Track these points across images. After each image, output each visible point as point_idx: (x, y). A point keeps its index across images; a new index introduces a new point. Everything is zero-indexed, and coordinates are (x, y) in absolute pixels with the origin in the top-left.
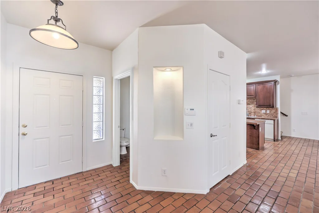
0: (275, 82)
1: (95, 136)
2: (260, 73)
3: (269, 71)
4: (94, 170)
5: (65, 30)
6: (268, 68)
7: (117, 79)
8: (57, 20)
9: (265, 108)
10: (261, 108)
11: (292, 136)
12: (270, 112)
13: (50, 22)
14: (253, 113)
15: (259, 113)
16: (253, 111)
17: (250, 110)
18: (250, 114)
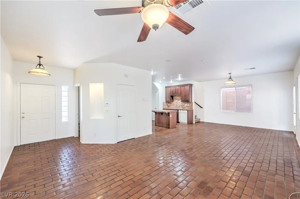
0: (191, 85)
1: (64, 120)
2: (178, 79)
3: (182, 79)
4: (63, 139)
5: (44, 69)
6: (182, 77)
7: (76, 87)
8: (40, 65)
9: (187, 103)
10: (185, 103)
11: (205, 121)
12: (189, 105)
13: (37, 67)
14: (181, 106)
15: (184, 106)
16: (181, 105)
17: (179, 104)
18: (179, 106)
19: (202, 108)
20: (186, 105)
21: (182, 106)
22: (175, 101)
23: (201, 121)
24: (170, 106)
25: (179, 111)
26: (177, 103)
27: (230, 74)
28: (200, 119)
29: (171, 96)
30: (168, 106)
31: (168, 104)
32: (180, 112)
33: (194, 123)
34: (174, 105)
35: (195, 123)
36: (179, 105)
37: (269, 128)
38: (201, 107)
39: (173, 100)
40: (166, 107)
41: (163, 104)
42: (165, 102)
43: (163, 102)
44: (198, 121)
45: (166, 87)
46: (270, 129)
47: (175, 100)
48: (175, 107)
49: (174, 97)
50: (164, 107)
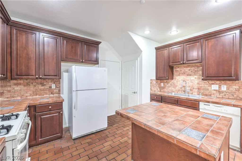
9: (218, 82)
16: (196, 86)
17: (191, 84)
20: (215, 87)
21: (199, 89)
22: (178, 78)
26: (186, 81)
29: (169, 66)
30: (161, 88)
31: (160, 84)
34: (175, 86)
36: (189, 87)
39: (173, 74)
40: (156, 89)
41: (151, 83)
42: (155, 79)
43: (151, 80)
45: (157, 49)
47: (179, 75)
48: (179, 90)
49: (177, 70)
50: (153, 88)
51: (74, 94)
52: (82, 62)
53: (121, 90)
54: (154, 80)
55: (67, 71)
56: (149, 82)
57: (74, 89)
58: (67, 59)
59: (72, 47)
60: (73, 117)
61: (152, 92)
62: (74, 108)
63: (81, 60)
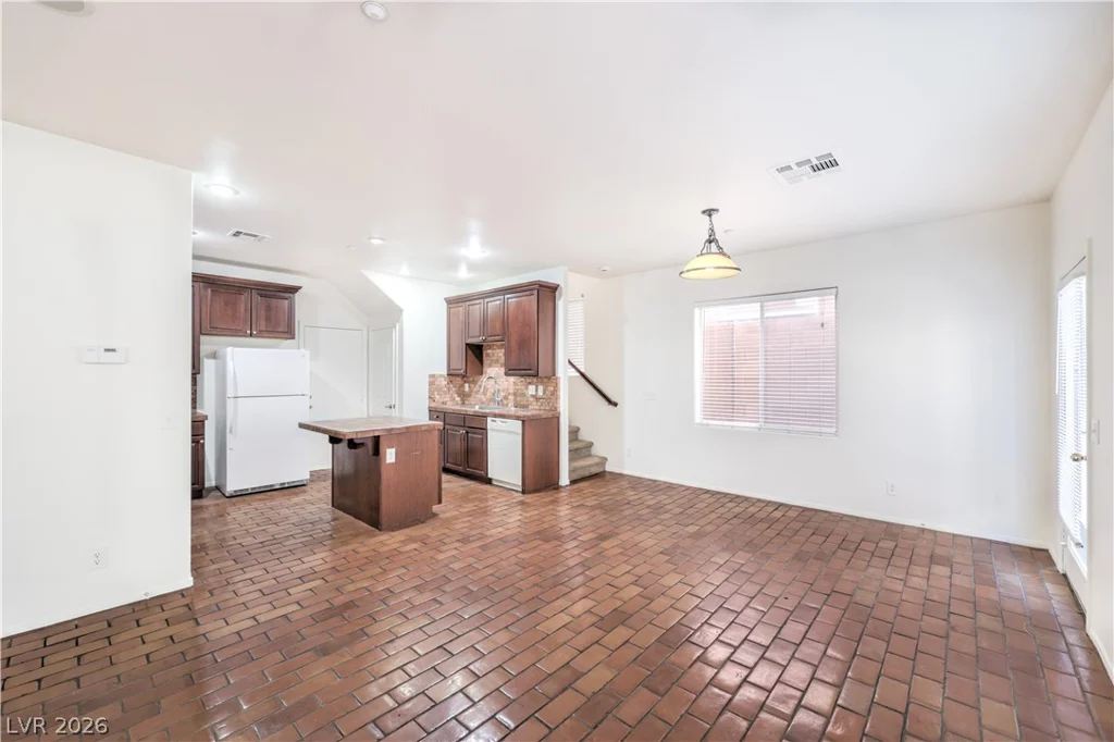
0: (551, 291)
9: (535, 380)
10: (526, 380)
12: (544, 392)
14: (511, 397)
15: (524, 395)
16: (512, 389)
18: (506, 398)
19: (616, 405)
20: (531, 390)
21: (515, 394)
22: (489, 371)
23: (609, 468)
24: (469, 395)
25: (489, 419)
26: (496, 379)
27: (709, 212)
28: (604, 460)
29: (468, 345)
30: (464, 396)
31: (462, 386)
32: (493, 430)
33: (564, 480)
34: (486, 389)
35: (573, 482)
36: (504, 390)
37: (917, 523)
38: (610, 402)
39: (482, 364)
40: (447, 398)
41: (431, 384)
42: (444, 373)
43: (432, 376)
44: (595, 470)
45: (450, 302)
46: (923, 530)
47: (490, 366)
49: (487, 352)
50: (437, 397)
51: (230, 403)
52: (251, 335)
53: (365, 402)
54: (442, 376)
55: (214, 356)
56: (427, 380)
57: (230, 393)
58: (214, 331)
59: (226, 304)
60: (228, 452)
61: (433, 405)
62: (231, 432)
63: (249, 332)
